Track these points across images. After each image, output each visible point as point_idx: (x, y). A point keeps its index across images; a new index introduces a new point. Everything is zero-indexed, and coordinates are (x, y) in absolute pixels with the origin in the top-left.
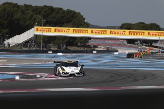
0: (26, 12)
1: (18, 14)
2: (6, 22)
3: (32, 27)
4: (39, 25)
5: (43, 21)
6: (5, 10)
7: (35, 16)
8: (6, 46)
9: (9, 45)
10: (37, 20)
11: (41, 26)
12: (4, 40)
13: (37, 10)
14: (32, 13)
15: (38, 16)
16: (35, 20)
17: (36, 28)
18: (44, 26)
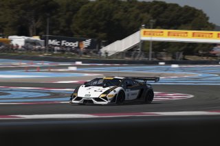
0: (130, 9)
1: (120, 13)
2: (103, 23)
3: (138, 30)
4: (147, 27)
5: (153, 21)
6: (101, 8)
7: (141, 15)
8: (102, 55)
9: (107, 53)
10: (144, 21)
11: (149, 28)
12: (100, 48)
13: (145, 7)
14: (138, 11)
15: (146, 14)
16: (141, 20)
17: (142, 31)
18: (154, 28)
